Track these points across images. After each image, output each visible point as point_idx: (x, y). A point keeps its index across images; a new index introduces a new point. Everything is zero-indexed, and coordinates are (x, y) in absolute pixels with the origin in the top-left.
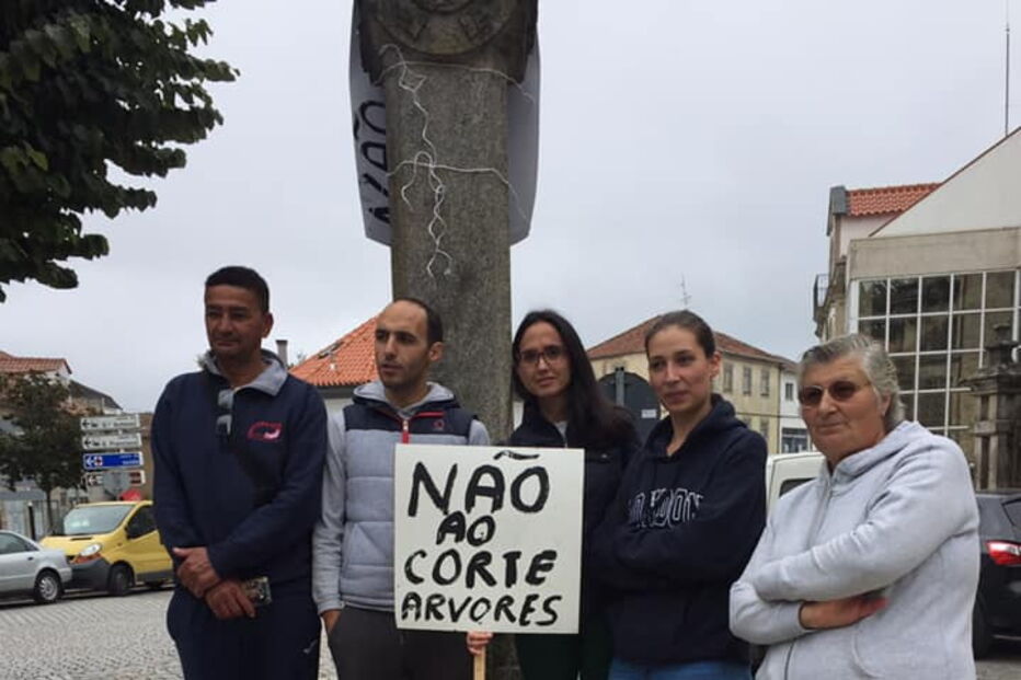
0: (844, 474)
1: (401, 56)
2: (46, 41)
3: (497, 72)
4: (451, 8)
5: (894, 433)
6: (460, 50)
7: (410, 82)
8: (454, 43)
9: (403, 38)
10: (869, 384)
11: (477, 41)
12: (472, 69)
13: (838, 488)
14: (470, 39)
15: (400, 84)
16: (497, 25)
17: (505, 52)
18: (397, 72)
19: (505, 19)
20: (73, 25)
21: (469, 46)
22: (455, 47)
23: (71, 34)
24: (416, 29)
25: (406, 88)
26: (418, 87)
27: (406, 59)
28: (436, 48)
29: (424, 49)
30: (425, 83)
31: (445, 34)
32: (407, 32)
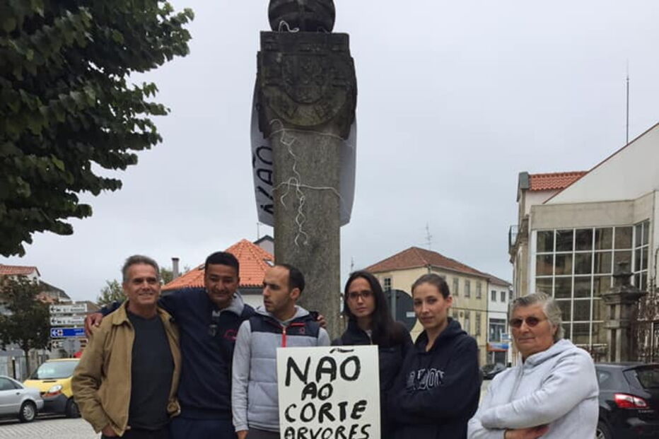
0: (530, 364)
1: (282, 126)
2: (71, 101)
3: (334, 135)
4: (310, 101)
5: (556, 345)
6: (315, 124)
7: (286, 139)
8: (312, 120)
9: (284, 117)
10: (546, 318)
11: (324, 119)
12: (322, 134)
14: (321, 118)
15: (281, 141)
16: (335, 111)
17: (339, 125)
18: (280, 134)
19: (339, 107)
20: (87, 92)
21: (319, 122)
22: (312, 122)
23: (85, 97)
24: (290, 112)
25: (284, 143)
26: (291, 144)
27: (285, 127)
28: (303, 123)
29: (295, 123)
30: (295, 142)
31: (306, 115)
32: (286, 113)
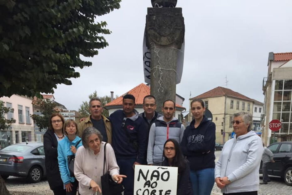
0: (239, 139)
1: (155, 45)
2: (74, 32)
3: (175, 48)
4: (166, 35)
5: (249, 133)
6: (167, 44)
7: (156, 50)
8: (166, 42)
9: (155, 41)
10: (243, 122)
11: (171, 42)
12: (170, 48)
13: (237, 142)
14: (170, 42)
15: (154, 51)
16: (175, 39)
17: (177, 44)
18: (154, 48)
19: (177, 37)
20: (80, 28)
21: (169, 43)
22: (166, 43)
23: (79, 30)
24: (158, 39)
25: (155, 52)
26: (158, 52)
27: (156, 45)
28: (162, 44)
29: (159, 44)
30: (160, 51)
31: (164, 40)
32: (156, 40)
